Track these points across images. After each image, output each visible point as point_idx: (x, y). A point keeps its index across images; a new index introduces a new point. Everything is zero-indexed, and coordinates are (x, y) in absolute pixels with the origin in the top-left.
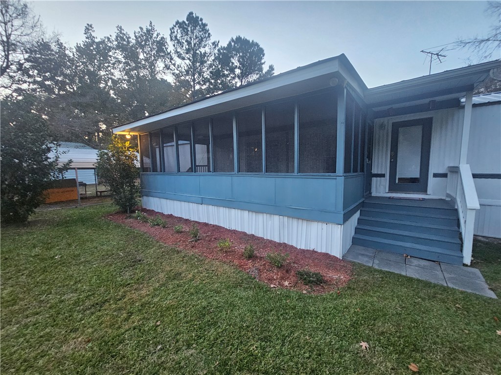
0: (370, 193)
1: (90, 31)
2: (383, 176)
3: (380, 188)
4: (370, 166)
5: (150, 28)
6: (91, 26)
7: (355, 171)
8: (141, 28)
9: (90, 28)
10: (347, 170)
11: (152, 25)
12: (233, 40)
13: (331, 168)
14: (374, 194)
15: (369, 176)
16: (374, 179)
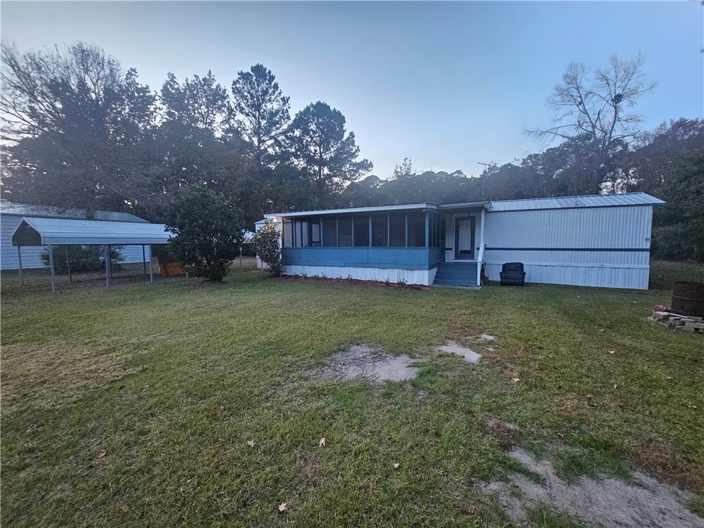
0: (445, 260)
1: (134, 77)
2: (451, 249)
3: (450, 257)
4: (444, 243)
5: (208, 77)
6: (134, 70)
7: (434, 246)
8: (197, 77)
9: (133, 73)
10: (430, 245)
11: (212, 75)
12: (312, 105)
13: (420, 244)
14: (447, 261)
15: (443, 250)
16: (446, 251)
